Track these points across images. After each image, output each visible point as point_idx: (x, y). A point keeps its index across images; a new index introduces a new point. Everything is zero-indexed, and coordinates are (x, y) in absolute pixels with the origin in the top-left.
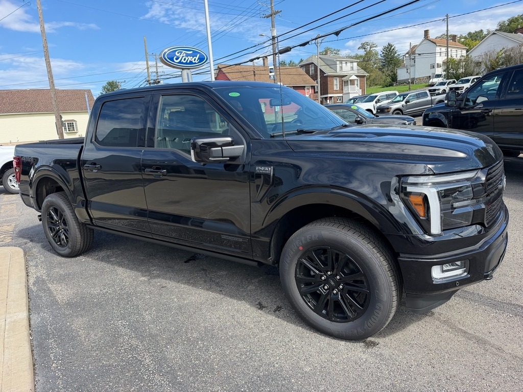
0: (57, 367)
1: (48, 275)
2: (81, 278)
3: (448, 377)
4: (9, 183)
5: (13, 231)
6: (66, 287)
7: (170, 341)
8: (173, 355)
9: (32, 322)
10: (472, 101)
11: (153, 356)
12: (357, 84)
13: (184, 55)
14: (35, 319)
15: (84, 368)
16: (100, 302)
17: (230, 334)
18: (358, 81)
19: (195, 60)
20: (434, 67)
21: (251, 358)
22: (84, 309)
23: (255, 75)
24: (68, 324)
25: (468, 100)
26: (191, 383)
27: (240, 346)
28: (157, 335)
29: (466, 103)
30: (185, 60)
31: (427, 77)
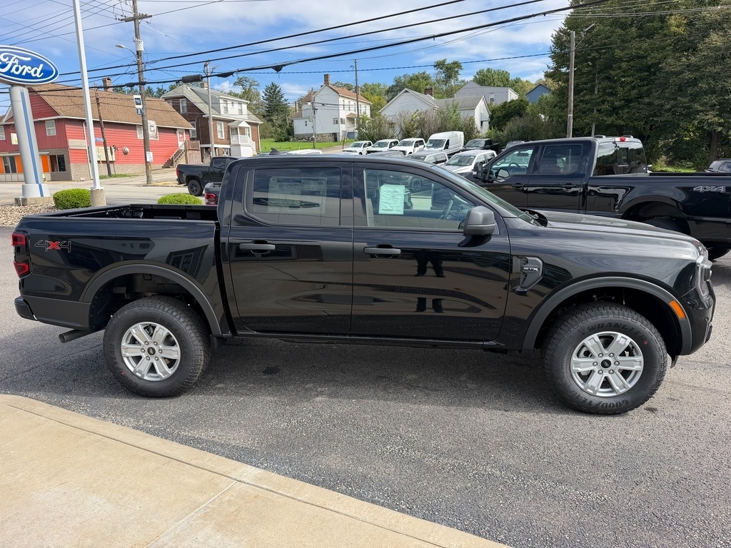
12: (249, 134)
13: (17, 62)
18: (249, 131)
19: (35, 72)
20: (337, 123)
30: (17, 69)
31: (330, 134)
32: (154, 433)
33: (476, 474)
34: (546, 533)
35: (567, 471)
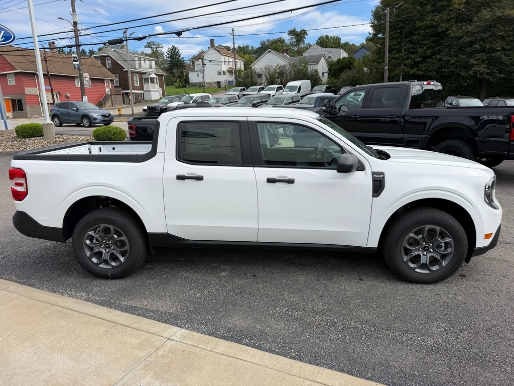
12: (157, 83)
16: (224, 302)
20: (220, 74)
22: (218, 310)
23: (46, 61)
31: (216, 82)
32: (102, 303)
33: (344, 327)
34: (401, 371)
35: (410, 323)
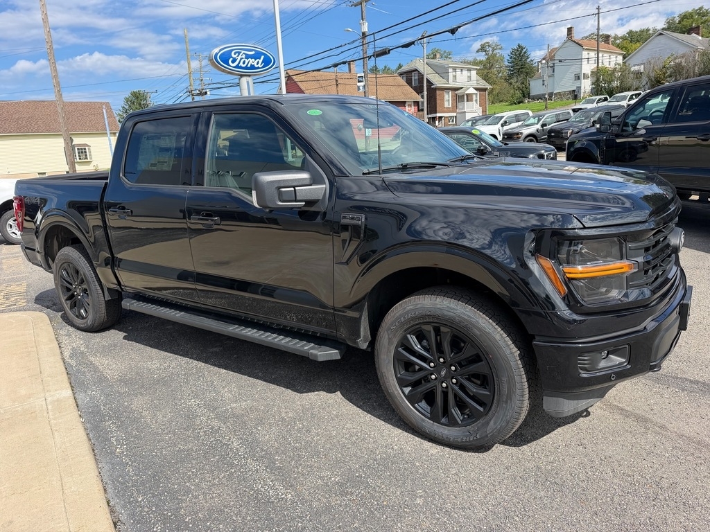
0: (123, 452)
1: (87, 347)
2: (132, 350)
3: (603, 458)
4: (8, 229)
5: (26, 292)
6: (114, 360)
7: (260, 422)
8: (267, 437)
9: (80, 403)
10: (632, 125)
11: (241, 438)
12: (476, 100)
13: (244, 56)
14: (83, 398)
15: (156, 453)
16: (163, 378)
17: (334, 413)
18: (477, 96)
19: (258, 63)
20: (579, 78)
21: (364, 439)
22: (143, 386)
23: (337, 85)
24: (126, 403)
25: (626, 124)
26: (293, 467)
27: (348, 426)
28: (243, 415)
29: (624, 128)
30: (244, 63)
31: (570, 91)
